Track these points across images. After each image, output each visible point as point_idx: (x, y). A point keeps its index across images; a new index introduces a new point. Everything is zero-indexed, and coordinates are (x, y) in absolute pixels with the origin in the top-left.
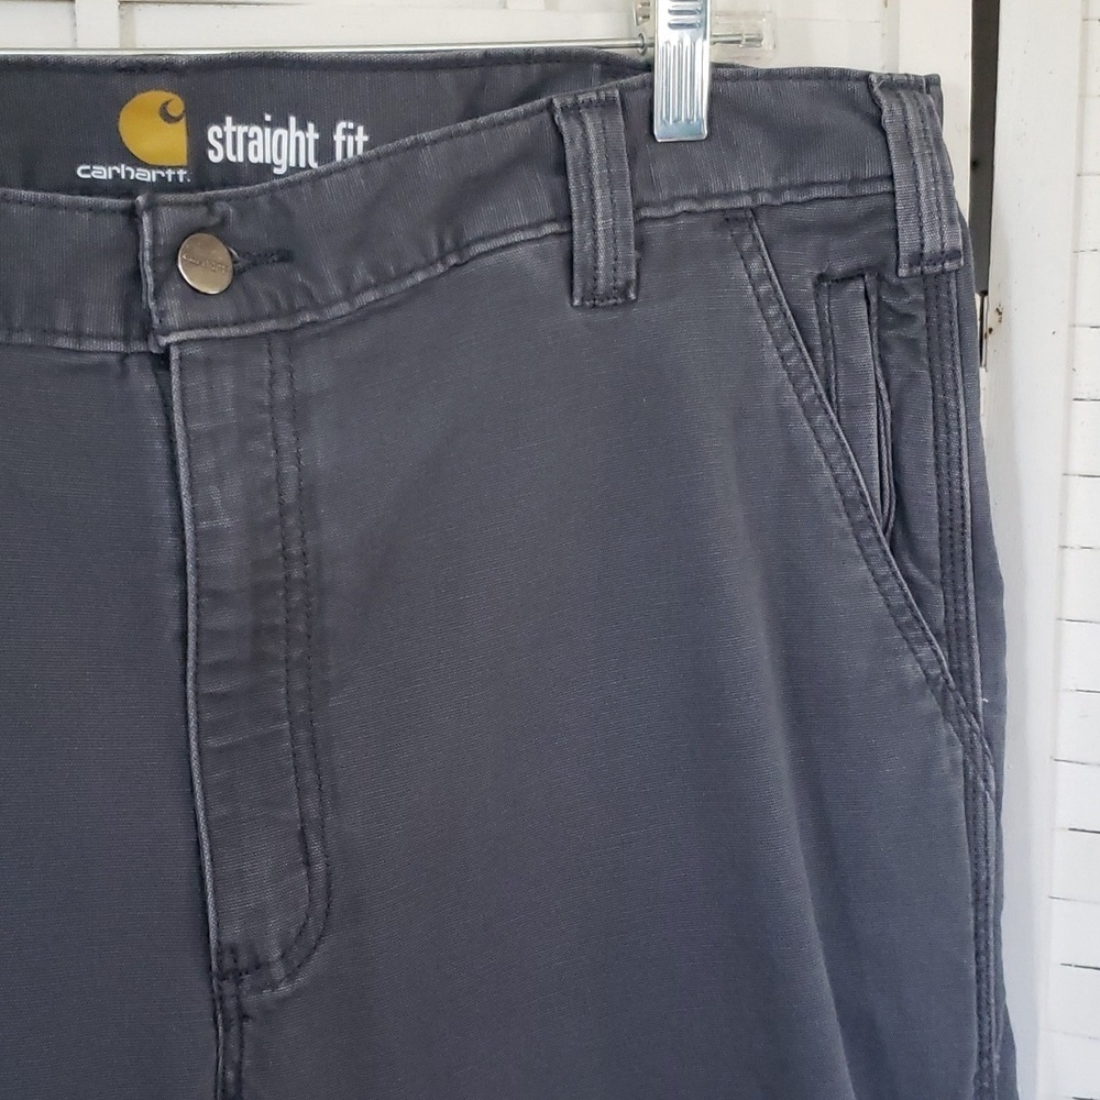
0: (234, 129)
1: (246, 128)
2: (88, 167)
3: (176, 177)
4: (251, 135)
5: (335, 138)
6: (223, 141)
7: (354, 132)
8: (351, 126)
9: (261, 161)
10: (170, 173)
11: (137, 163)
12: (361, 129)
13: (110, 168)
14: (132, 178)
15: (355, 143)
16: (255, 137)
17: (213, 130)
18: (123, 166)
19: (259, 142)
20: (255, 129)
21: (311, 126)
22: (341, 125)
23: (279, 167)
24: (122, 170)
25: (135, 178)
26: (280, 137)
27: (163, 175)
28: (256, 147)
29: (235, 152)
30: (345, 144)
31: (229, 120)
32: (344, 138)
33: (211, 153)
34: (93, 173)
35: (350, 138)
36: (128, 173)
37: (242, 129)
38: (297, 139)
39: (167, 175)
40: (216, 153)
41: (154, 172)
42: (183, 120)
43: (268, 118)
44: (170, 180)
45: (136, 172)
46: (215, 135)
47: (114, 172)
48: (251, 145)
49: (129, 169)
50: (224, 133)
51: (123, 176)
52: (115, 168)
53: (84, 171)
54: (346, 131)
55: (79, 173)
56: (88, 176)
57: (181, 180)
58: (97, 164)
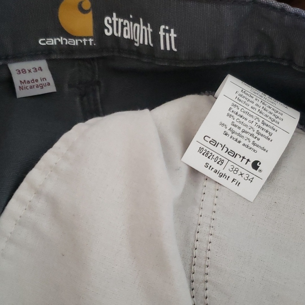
0: (117, 19)
1: (122, 20)
2: (44, 40)
3: (88, 42)
4: (125, 24)
5: (160, 33)
6: (112, 25)
7: (169, 32)
8: (167, 28)
9: (129, 38)
10: (85, 40)
11: (68, 35)
12: (172, 30)
13: (55, 39)
14: (66, 43)
15: (170, 37)
16: (126, 26)
17: (107, 18)
18: (62, 38)
19: (128, 28)
20: (126, 22)
21: (149, 25)
22: (162, 27)
23: (137, 43)
24: (61, 40)
25: (68, 44)
26: (136, 27)
27: (82, 42)
28: (127, 30)
29: (117, 32)
30: (165, 37)
31: (114, 14)
32: (164, 34)
33: (106, 31)
34: (47, 42)
35: (167, 35)
36: (64, 41)
37: (121, 21)
38: (144, 30)
39: (83, 42)
40: (109, 31)
41: (77, 40)
42: (91, 12)
43: (131, 16)
44: (85, 44)
45: (68, 40)
46: (108, 21)
47: (57, 41)
48: (125, 29)
49: (65, 39)
50: (113, 21)
51: (62, 43)
52: (58, 39)
53: (42, 42)
54: (165, 30)
55: (40, 43)
56: (45, 44)
57: (91, 44)
58: (49, 37)
